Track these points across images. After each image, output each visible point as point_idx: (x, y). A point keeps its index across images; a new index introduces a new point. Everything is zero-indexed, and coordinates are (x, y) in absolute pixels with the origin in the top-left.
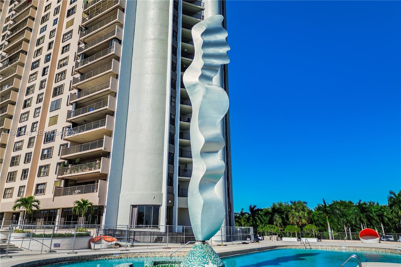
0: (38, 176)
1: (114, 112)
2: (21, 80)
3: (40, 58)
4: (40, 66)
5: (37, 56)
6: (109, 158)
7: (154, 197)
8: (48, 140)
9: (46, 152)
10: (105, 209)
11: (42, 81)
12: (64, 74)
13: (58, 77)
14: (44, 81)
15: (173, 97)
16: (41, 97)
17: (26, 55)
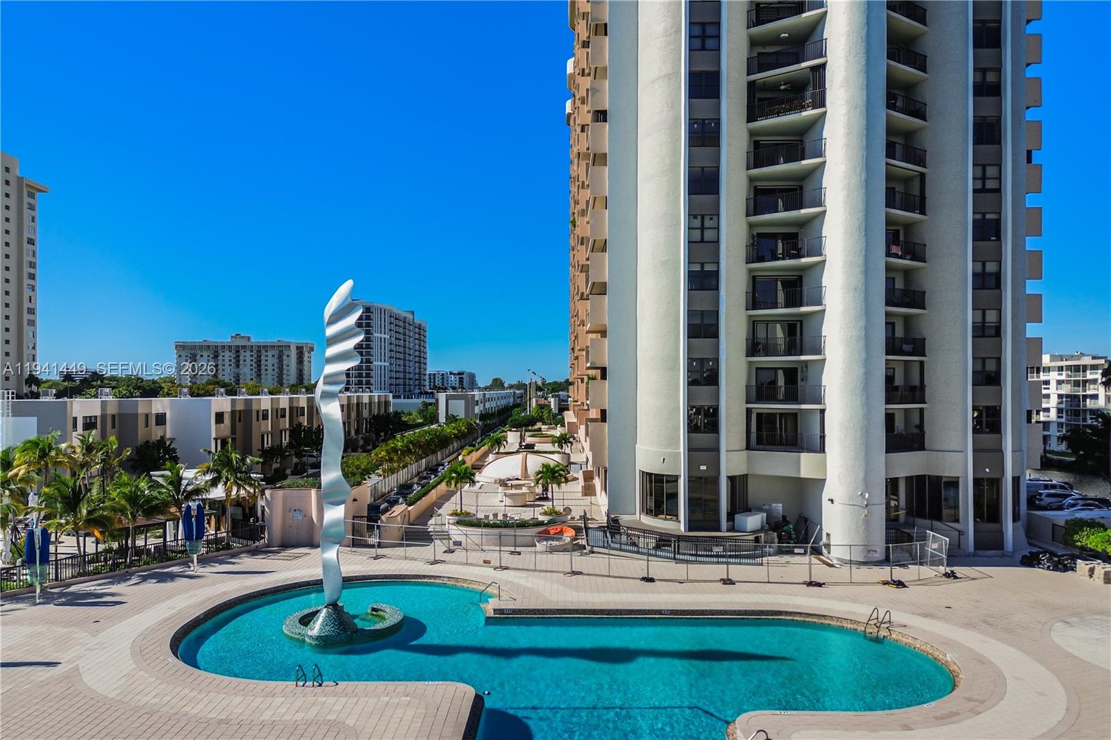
7: (664, 459)
10: (607, 474)
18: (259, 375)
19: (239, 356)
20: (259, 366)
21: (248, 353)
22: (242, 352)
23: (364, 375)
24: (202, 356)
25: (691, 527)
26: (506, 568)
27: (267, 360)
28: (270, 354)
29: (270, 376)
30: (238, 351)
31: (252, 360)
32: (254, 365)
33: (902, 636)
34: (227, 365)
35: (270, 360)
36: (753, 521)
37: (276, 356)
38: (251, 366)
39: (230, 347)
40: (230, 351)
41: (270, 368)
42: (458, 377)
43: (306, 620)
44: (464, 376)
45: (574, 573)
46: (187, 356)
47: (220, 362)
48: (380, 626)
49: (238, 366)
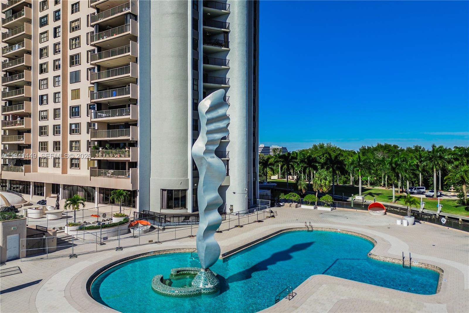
0: (70, 151)
1: (137, 99)
2: (31, 39)
3: (48, 14)
4: (49, 24)
5: (43, 10)
6: (137, 147)
7: (181, 183)
8: (74, 114)
9: (73, 127)
10: (138, 193)
11: (54, 44)
12: (78, 39)
13: (72, 43)
14: (57, 44)
15: (195, 80)
16: (57, 63)
17: (31, 7)
33: (317, 228)
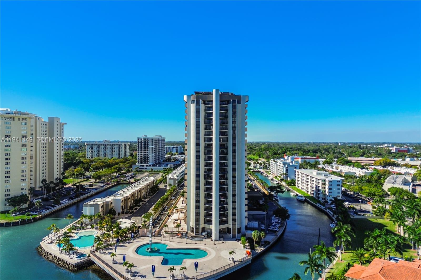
18: (112, 153)
19: (106, 147)
20: (112, 150)
21: (109, 146)
22: (107, 146)
23: (146, 159)
24: (94, 147)
25: (196, 235)
26: (170, 241)
27: (115, 149)
28: (116, 146)
29: (116, 154)
30: (106, 146)
31: (110, 149)
32: (111, 150)
34: (102, 150)
35: (116, 149)
36: (204, 234)
37: (118, 147)
38: (110, 150)
39: (103, 144)
40: (103, 146)
41: (116, 151)
42: (176, 149)
43: (148, 249)
44: (178, 148)
45: (178, 242)
46: (90, 147)
47: (100, 149)
48: (155, 250)
49: (106, 150)
